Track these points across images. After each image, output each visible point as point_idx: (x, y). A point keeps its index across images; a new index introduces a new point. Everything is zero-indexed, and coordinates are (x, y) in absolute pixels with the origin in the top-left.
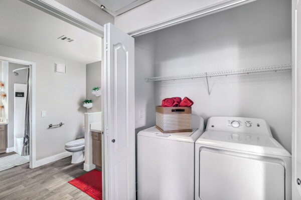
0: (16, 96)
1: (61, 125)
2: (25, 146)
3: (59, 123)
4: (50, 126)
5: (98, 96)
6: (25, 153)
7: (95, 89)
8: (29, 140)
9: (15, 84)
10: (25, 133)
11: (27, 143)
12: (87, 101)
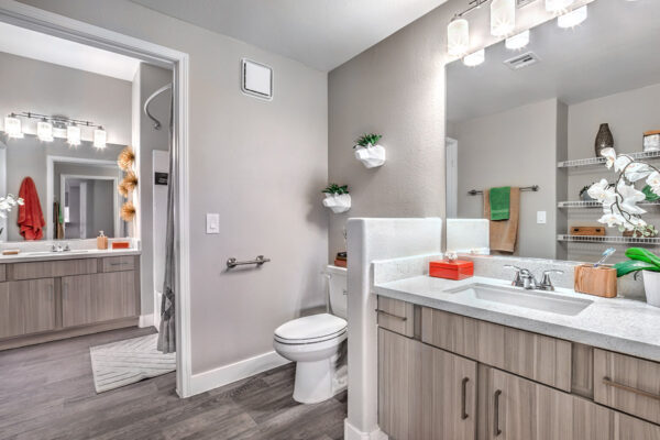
0: (157, 182)
1: (260, 263)
2: (165, 323)
3: (253, 258)
4: (231, 265)
5: (375, 164)
6: (165, 345)
7: (364, 142)
8: (174, 305)
9: (154, 152)
10: (165, 283)
11: (169, 314)
12: (335, 189)
